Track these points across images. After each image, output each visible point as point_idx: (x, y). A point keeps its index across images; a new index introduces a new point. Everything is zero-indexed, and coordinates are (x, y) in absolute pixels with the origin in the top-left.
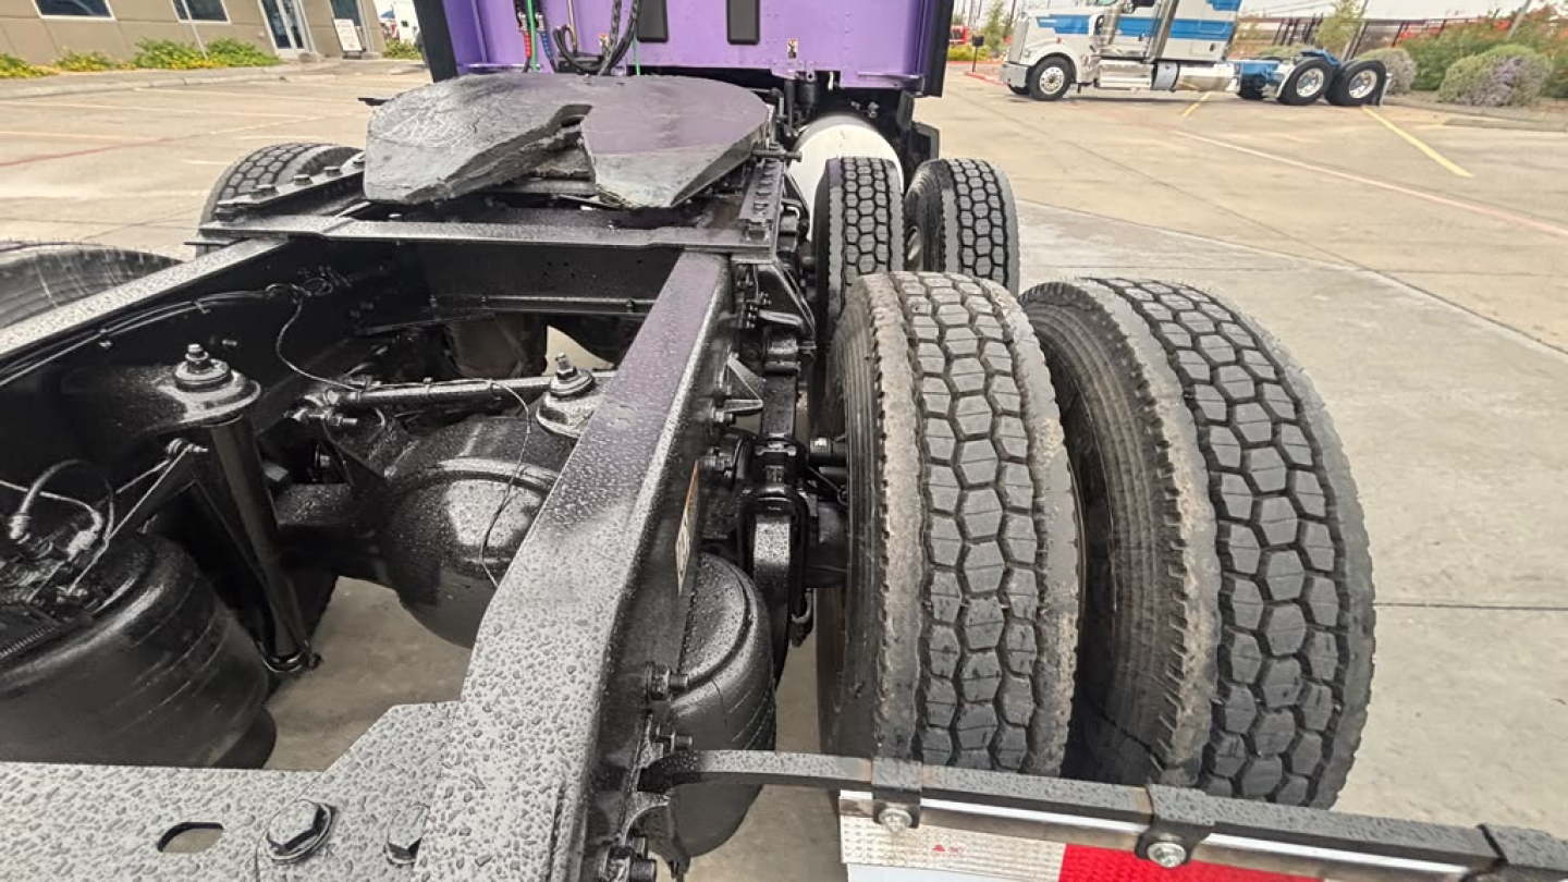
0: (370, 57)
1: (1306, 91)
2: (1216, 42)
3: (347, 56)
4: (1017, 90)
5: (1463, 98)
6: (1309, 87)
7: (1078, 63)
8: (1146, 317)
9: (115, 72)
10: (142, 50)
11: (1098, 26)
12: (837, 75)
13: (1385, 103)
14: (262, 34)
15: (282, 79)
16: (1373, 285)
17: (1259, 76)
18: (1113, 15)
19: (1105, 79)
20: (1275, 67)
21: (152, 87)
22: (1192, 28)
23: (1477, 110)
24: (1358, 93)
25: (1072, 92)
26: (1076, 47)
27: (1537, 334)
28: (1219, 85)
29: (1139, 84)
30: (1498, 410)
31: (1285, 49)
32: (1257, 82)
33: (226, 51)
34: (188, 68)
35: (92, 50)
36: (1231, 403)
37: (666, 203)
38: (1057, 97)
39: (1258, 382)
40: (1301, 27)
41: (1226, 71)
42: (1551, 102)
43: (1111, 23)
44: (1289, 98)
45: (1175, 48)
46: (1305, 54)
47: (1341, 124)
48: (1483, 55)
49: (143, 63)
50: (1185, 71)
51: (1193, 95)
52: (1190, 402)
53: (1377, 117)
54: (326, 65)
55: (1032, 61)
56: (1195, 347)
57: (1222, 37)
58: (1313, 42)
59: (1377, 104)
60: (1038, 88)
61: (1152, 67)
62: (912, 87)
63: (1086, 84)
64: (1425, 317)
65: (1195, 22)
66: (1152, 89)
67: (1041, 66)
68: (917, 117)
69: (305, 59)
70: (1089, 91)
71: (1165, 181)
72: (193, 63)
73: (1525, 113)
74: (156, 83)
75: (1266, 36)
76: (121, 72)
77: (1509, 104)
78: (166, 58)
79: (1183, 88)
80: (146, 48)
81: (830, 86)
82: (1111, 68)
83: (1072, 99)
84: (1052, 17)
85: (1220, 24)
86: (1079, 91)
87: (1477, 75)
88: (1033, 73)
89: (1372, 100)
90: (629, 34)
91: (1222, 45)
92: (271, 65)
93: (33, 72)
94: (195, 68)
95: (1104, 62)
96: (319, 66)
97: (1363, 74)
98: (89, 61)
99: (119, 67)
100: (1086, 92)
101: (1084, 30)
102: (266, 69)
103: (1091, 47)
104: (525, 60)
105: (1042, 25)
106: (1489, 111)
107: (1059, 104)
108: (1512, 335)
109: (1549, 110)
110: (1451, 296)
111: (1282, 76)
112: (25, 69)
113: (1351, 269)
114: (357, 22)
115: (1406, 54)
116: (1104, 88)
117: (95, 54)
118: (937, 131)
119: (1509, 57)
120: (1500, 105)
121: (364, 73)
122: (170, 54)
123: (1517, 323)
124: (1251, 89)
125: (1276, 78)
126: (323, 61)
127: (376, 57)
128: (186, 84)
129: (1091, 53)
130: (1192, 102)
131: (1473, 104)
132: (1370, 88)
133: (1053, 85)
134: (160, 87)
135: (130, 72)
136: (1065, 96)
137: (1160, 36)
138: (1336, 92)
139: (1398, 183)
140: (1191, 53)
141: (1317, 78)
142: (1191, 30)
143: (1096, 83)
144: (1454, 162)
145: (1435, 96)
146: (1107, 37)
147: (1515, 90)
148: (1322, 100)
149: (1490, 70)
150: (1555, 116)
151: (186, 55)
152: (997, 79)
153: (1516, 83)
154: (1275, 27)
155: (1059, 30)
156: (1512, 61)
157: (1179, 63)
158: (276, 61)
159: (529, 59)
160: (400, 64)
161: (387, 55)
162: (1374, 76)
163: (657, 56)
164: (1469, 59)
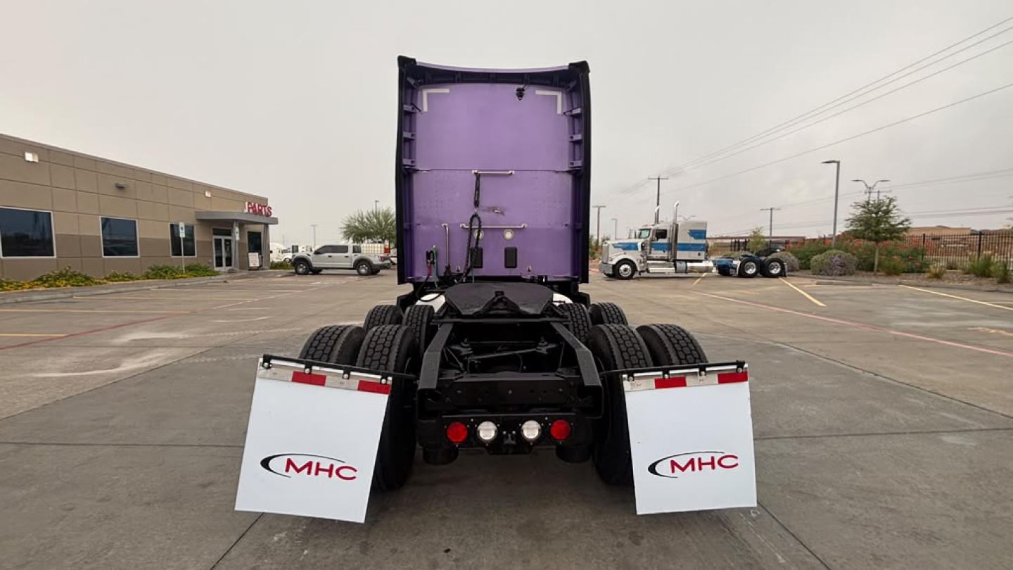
0: (263, 269)
1: (751, 271)
2: (701, 252)
3: (251, 269)
4: (609, 275)
5: (823, 272)
6: (751, 270)
7: (637, 263)
8: (668, 336)
9: (136, 281)
10: (150, 271)
11: (642, 247)
12: (546, 277)
13: (789, 276)
14: (210, 261)
15: (225, 282)
16: (779, 348)
17: (726, 265)
18: (648, 243)
19: (652, 269)
20: (732, 262)
21: (159, 288)
22: (687, 247)
23: (829, 277)
24: (774, 272)
25: (636, 275)
26: (634, 256)
27: (843, 362)
28: (708, 270)
29: (670, 270)
30: (824, 386)
31: (736, 253)
32: (726, 268)
33: (194, 270)
34: (174, 278)
35: (126, 271)
36: (682, 347)
37: (539, 312)
38: (630, 278)
39: (687, 343)
40: (741, 242)
41: (709, 264)
42: (860, 273)
43: (648, 245)
44: (742, 274)
45: (681, 255)
46: (744, 256)
47: (769, 286)
48: (824, 254)
49: (150, 276)
50: (689, 265)
51: (697, 275)
52: (670, 341)
53: (786, 282)
54: (241, 274)
55: (614, 262)
56: (678, 343)
57: (702, 250)
58: (748, 250)
59: (785, 276)
60: (619, 274)
61: (673, 263)
62: (576, 281)
63: (643, 271)
64: (800, 358)
65: (688, 244)
66: (676, 272)
67: (619, 264)
68: (580, 291)
69: (230, 272)
70: (645, 274)
71: (690, 312)
72: (177, 276)
73: (853, 278)
74: (162, 286)
75: (725, 246)
76: (139, 281)
77: (845, 274)
78: (164, 274)
79: (691, 272)
80: (153, 270)
81: (544, 280)
82: (653, 264)
83: (637, 278)
84: (620, 244)
85: (700, 245)
86: (640, 274)
87: (824, 262)
88: (616, 268)
89: (781, 275)
90: (471, 266)
91: (703, 253)
92: (215, 275)
93: (96, 283)
94: (178, 278)
95: (649, 262)
96: (239, 274)
97: (773, 264)
98: (123, 276)
99: (138, 279)
100: (643, 274)
101: (636, 248)
102: (213, 277)
103: (641, 256)
104: (427, 274)
105: (615, 247)
106: (837, 277)
107: (631, 281)
108: (832, 362)
109: (863, 276)
110: (811, 350)
111: (736, 265)
112: (92, 282)
113: (771, 343)
114: (260, 254)
115: (790, 255)
116: (652, 273)
117: (127, 273)
118: (588, 295)
119: (835, 255)
120: (841, 275)
121: (264, 277)
122: (166, 272)
123: (835, 358)
124: (724, 271)
125: (734, 266)
126: (240, 272)
127: (267, 269)
128: (176, 286)
129: (642, 258)
130: (697, 278)
131: (828, 275)
132: (779, 270)
133: (626, 273)
134: (163, 288)
135: (143, 281)
136: (634, 276)
137: (673, 250)
138: (764, 272)
139: (792, 310)
140: (689, 256)
141: (752, 266)
142: (686, 247)
143: (647, 271)
144: (819, 300)
145: (810, 272)
146: (648, 251)
147: (844, 269)
148: (758, 274)
149: (829, 260)
150: (866, 279)
151: (174, 272)
152: (598, 270)
153: (843, 265)
154: (729, 241)
155: (624, 249)
156: (837, 256)
157: (686, 261)
158: (217, 274)
159: (429, 275)
160: (281, 273)
161: (271, 268)
162: (778, 264)
163: (476, 272)
164: (818, 256)
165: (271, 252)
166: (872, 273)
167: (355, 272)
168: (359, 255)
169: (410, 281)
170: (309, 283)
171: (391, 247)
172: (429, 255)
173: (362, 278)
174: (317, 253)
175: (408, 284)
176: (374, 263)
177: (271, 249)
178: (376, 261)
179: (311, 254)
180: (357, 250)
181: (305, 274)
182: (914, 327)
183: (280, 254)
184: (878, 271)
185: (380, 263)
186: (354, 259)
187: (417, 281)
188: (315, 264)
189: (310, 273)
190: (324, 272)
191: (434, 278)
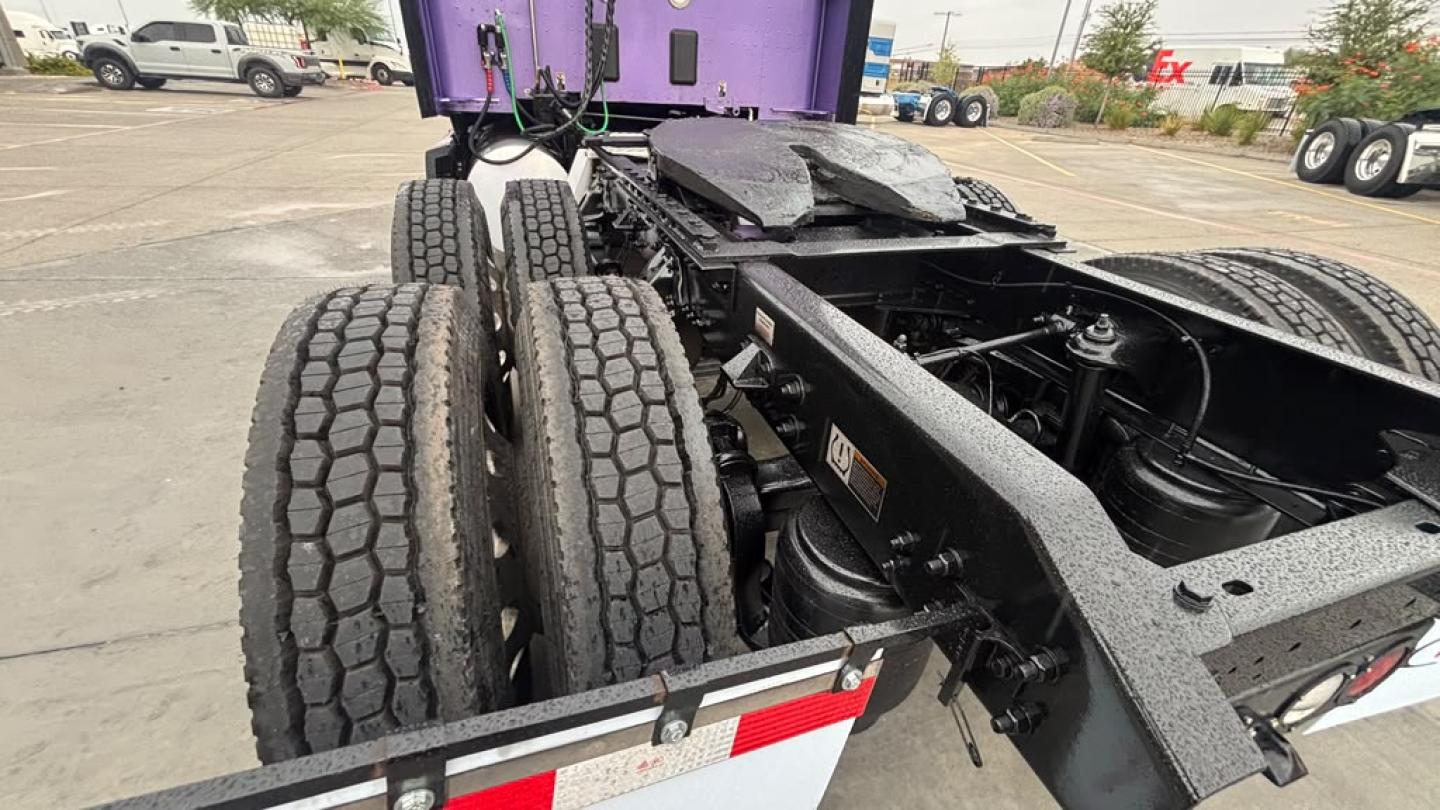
1: (941, 116)
2: (880, 79)
5: (1033, 122)
6: (942, 113)
12: (756, 111)
13: (991, 125)
17: (910, 105)
20: (919, 98)
23: (1040, 130)
24: (973, 117)
28: (885, 111)
31: (919, 85)
32: (908, 109)
40: (916, 68)
41: (888, 101)
42: (1079, 125)
44: (931, 121)
46: (937, 90)
48: (1039, 92)
53: (991, 135)
57: (883, 75)
59: (984, 125)
73: (1070, 132)
77: (1059, 126)
81: (751, 119)
85: (881, 66)
87: (1038, 106)
89: (981, 123)
90: (595, 75)
91: (883, 81)
97: (973, 105)
104: (486, 94)
106: (1049, 130)
109: (1082, 130)
111: (925, 105)
115: (992, 91)
119: (1054, 95)
120: (1054, 127)
121: (21, 91)
124: (905, 114)
125: (920, 106)
127: (22, 73)
131: (1039, 125)
132: (979, 115)
138: (959, 119)
141: (946, 107)
145: (1016, 119)
147: (1061, 117)
148: (952, 121)
149: (1045, 103)
153: (1061, 112)
156: (1056, 97)
159: (490, 94)
160: (63, 83)
161: (34, 70)
162: (979, 106)
163: (609, 93)
164: (1033, 95)
165: (19, 34)
166: (1092, 126)
167: (246, 88)
168: (245, 51)
169: (446, 110)
170: (143, 109)
171: (311, 38)
172: (483, 36)
173: (268, 102)
174: (138, 37)
175: (440, 118)
176: (286, 70)
177: (15, 27)
178: (289, 66)
179: (126, 39)
180: (236, 38)
181: (127, 87)
182: (1210, 211)
183: (47, 40)
184: (1101, 122)
185: (300, 71)
186: (236, 58)
187: (459, 109)
188: (144, 66)
189: (137, 85)
190: (170, 84)
191: (504, 105)
